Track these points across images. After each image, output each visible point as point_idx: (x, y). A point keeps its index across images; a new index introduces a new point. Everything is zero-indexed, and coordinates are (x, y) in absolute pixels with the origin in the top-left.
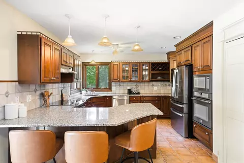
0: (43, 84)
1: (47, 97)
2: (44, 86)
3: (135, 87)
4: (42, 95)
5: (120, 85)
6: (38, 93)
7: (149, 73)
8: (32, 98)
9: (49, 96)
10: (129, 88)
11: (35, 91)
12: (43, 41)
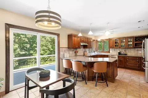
0: (76, 48)
1: (76, 53)
2: (76, 49)
3: (124, 51)
4: (75, 52)
5: (115, 50)
6: (74, 51)
7: (133, 43)
8: (72, 53)
9: (77, 52)
10: (119, 51)
11: (73, 51)
12: (73, 36)
